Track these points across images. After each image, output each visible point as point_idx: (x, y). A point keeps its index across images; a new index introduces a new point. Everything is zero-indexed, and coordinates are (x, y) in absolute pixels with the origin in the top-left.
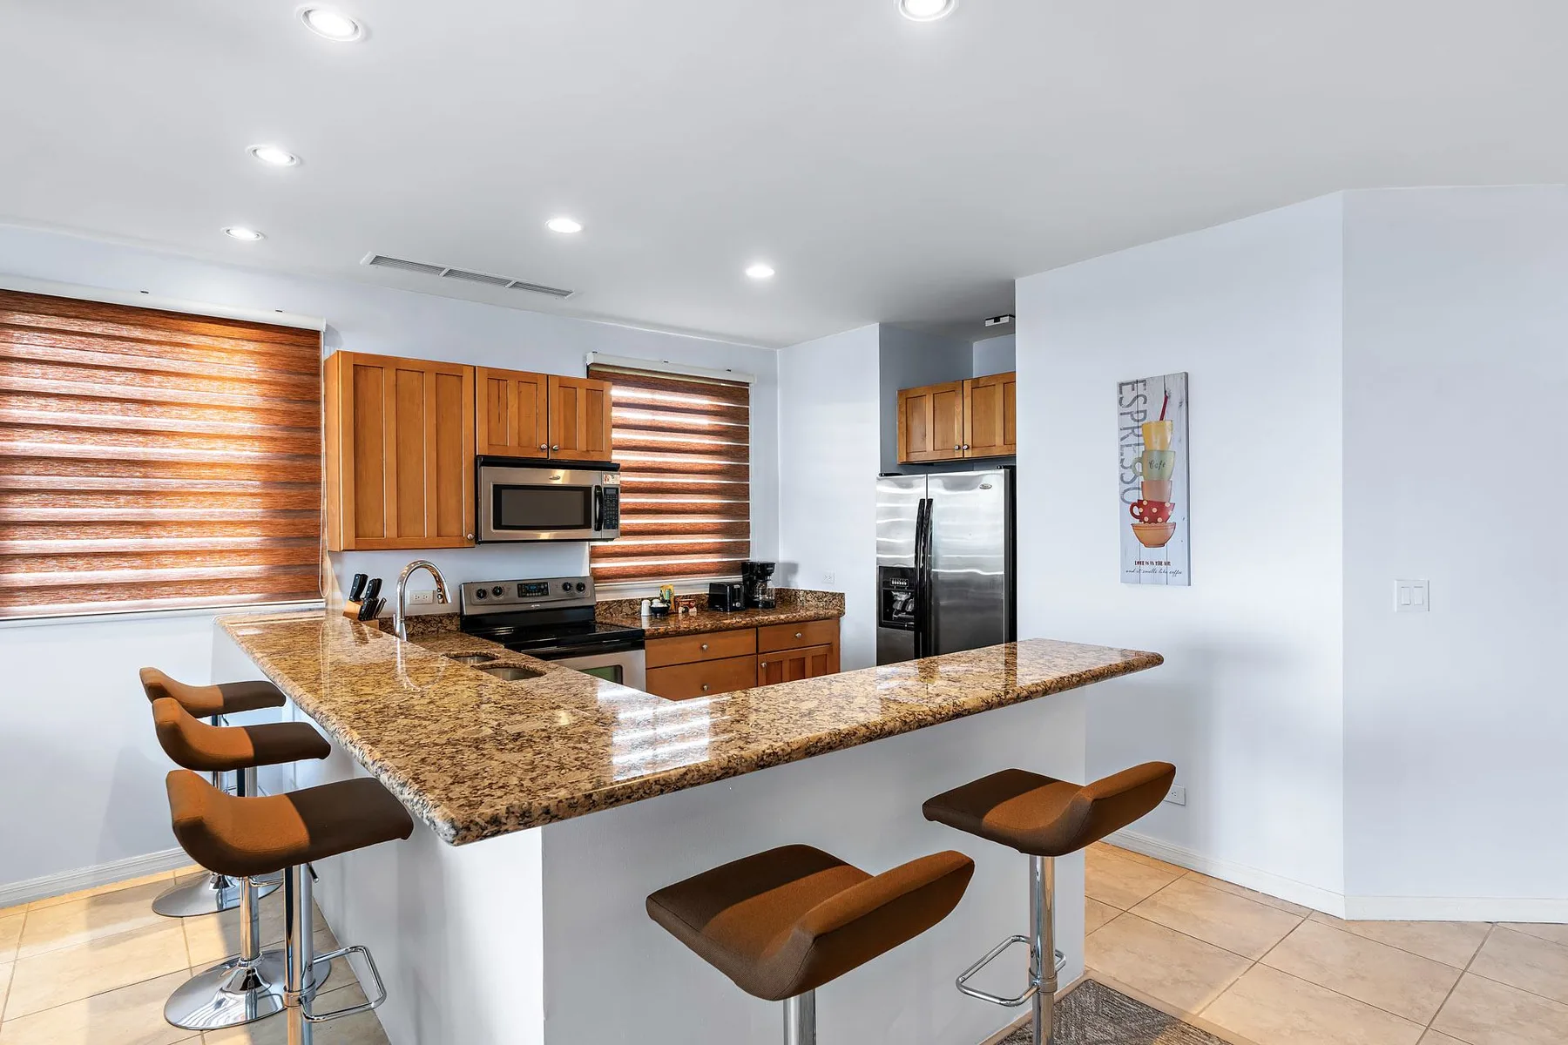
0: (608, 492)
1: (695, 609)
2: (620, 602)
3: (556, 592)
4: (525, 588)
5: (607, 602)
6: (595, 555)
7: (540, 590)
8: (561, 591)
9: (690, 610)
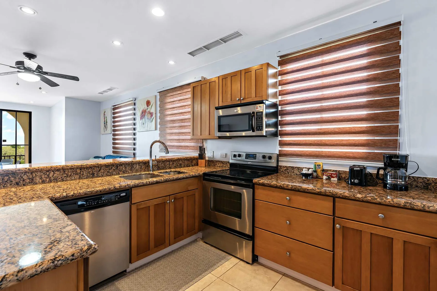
0: (258, 114)
1: (336, 179)
2: (293, 168)
3: (259, 158)
4: (248, 156)
5: (286, 167)
6: (282, 144)
7: (253, 157)
8: (261, 158)
9: (332, 179)
